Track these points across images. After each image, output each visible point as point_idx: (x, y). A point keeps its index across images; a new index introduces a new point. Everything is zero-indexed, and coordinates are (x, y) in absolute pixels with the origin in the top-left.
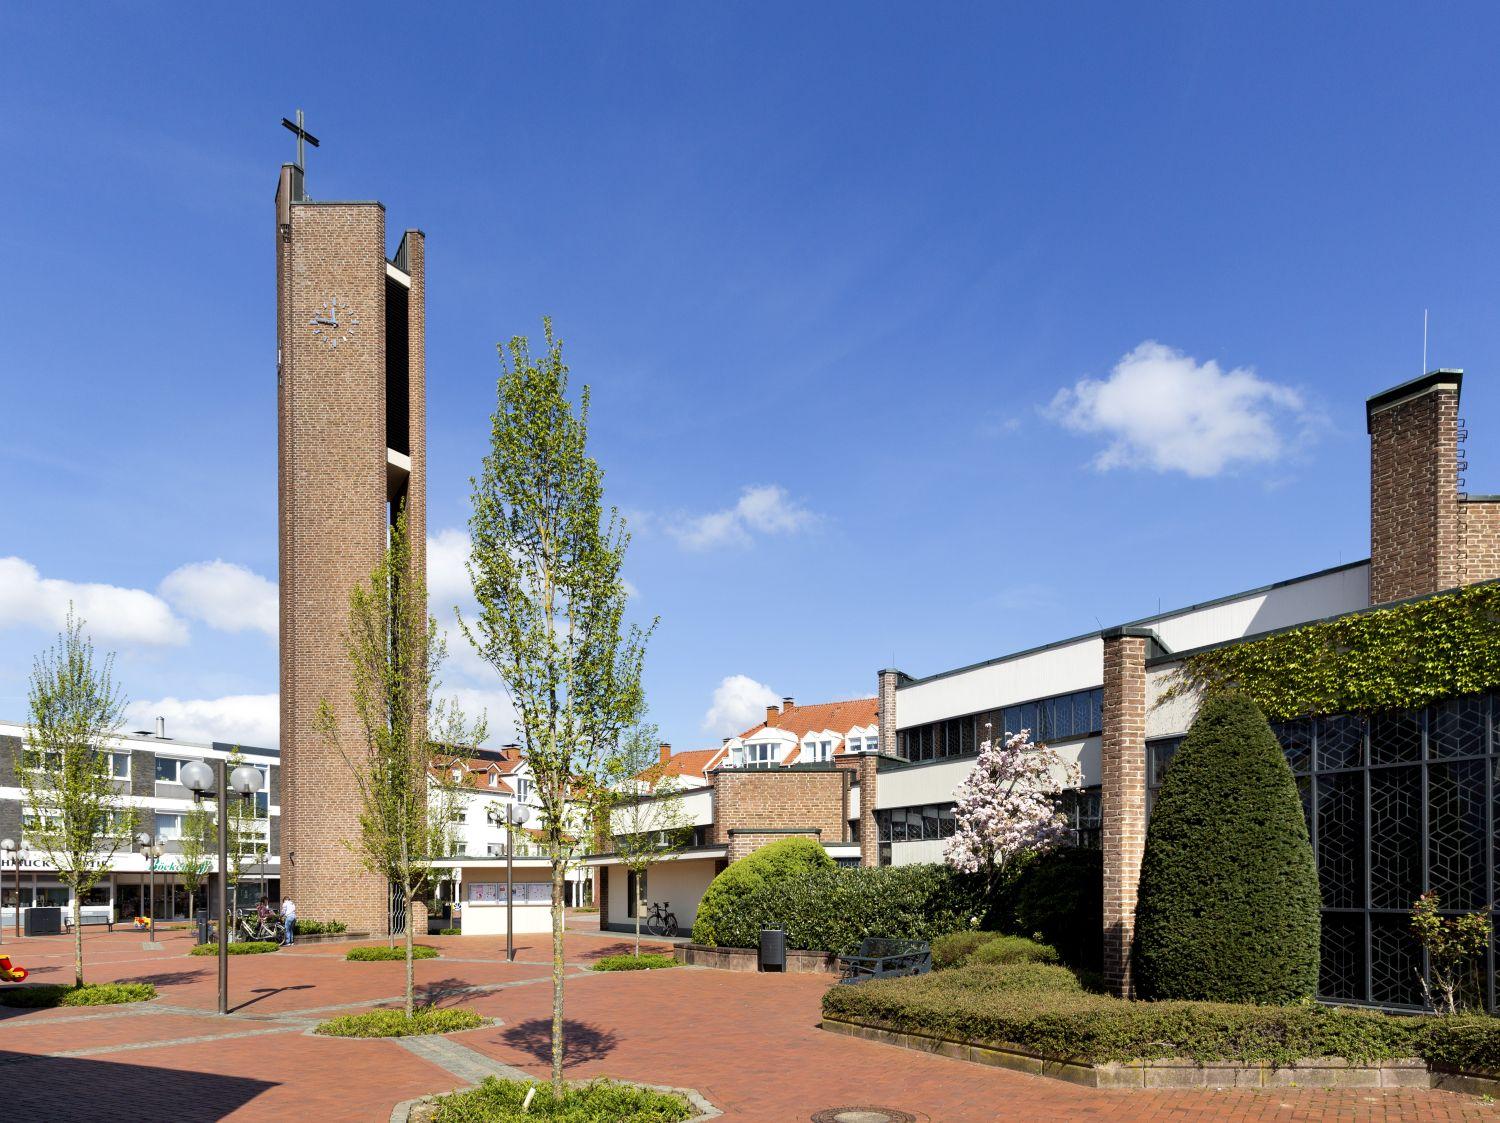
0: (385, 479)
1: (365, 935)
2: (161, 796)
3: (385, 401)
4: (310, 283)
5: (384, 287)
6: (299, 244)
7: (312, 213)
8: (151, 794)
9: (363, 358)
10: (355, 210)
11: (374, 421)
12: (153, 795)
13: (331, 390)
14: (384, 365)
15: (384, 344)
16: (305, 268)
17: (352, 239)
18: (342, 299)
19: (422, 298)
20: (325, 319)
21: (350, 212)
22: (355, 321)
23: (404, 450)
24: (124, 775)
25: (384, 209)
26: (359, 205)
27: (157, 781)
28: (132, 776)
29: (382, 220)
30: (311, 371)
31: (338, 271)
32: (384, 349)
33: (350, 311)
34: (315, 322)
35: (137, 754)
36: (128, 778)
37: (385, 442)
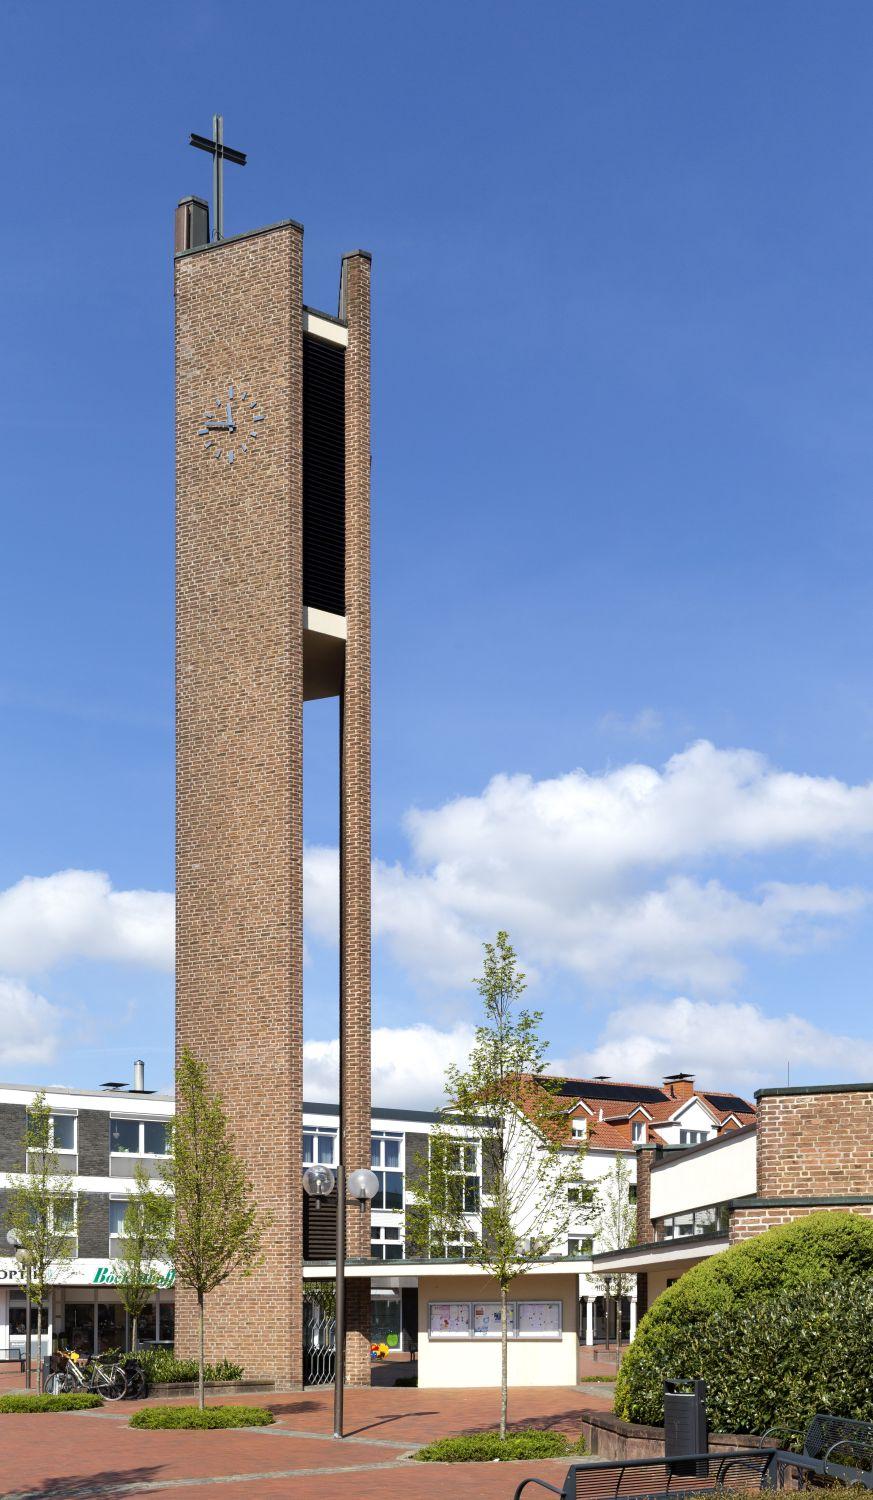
0: (300, 657)
1: (266, 1385)
2: (118, 1175)
3: (300, 534)
4: (198, 372)
5: (300, 353)
6: (185, 317)
7: (202, 263)
8: (103, 1173)
9: (268, 472)
10: (260, 241)
11: (284, 567)
12: (106, 1174)
13: (226, 530)
14: (300, 476)
15: (300, 443)
16: (193, 351)
17: (256, 289)
18: (240, 386)
19: (366, 359)
20: (219, 423)
21: (252, 248)
22: (259, 416)
23: (337, 606)
24: (70, 1146)
25: (300, 230)
26: (265, 233)
27: (114, 1154)
28: (80, 1148)
29: (297, 248)
30: (200, 507)
31: (234, 342)
32: (300, 450)
33: (252, 401)
34: (205, 430)
35: (85, 1115)
36: (74, 1151)
37: (300, 599)
